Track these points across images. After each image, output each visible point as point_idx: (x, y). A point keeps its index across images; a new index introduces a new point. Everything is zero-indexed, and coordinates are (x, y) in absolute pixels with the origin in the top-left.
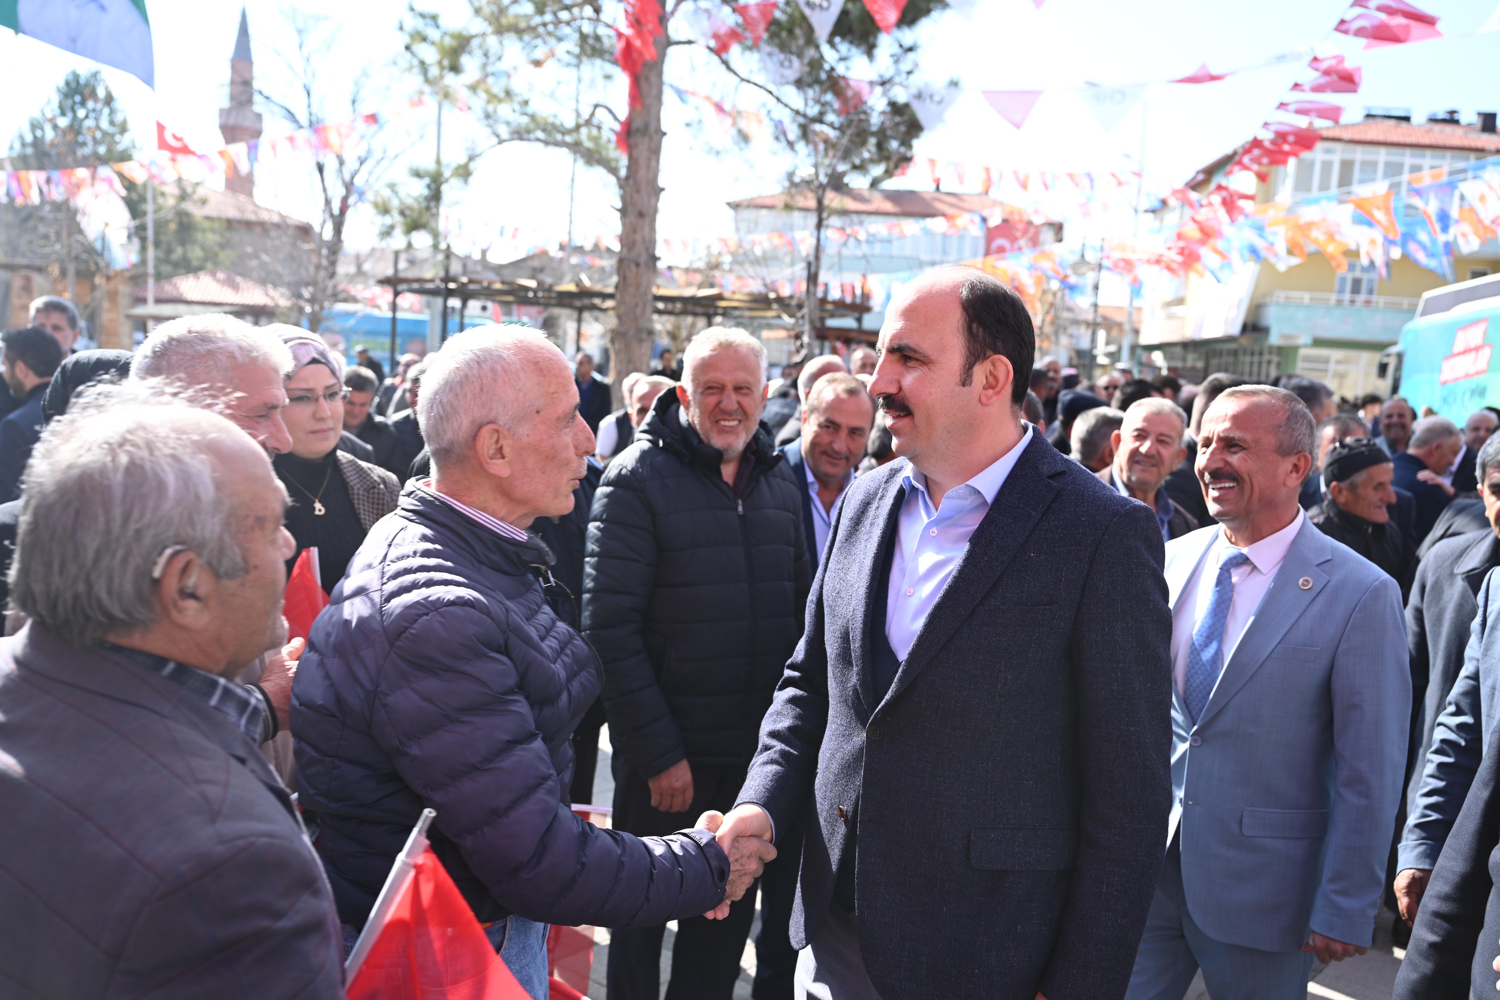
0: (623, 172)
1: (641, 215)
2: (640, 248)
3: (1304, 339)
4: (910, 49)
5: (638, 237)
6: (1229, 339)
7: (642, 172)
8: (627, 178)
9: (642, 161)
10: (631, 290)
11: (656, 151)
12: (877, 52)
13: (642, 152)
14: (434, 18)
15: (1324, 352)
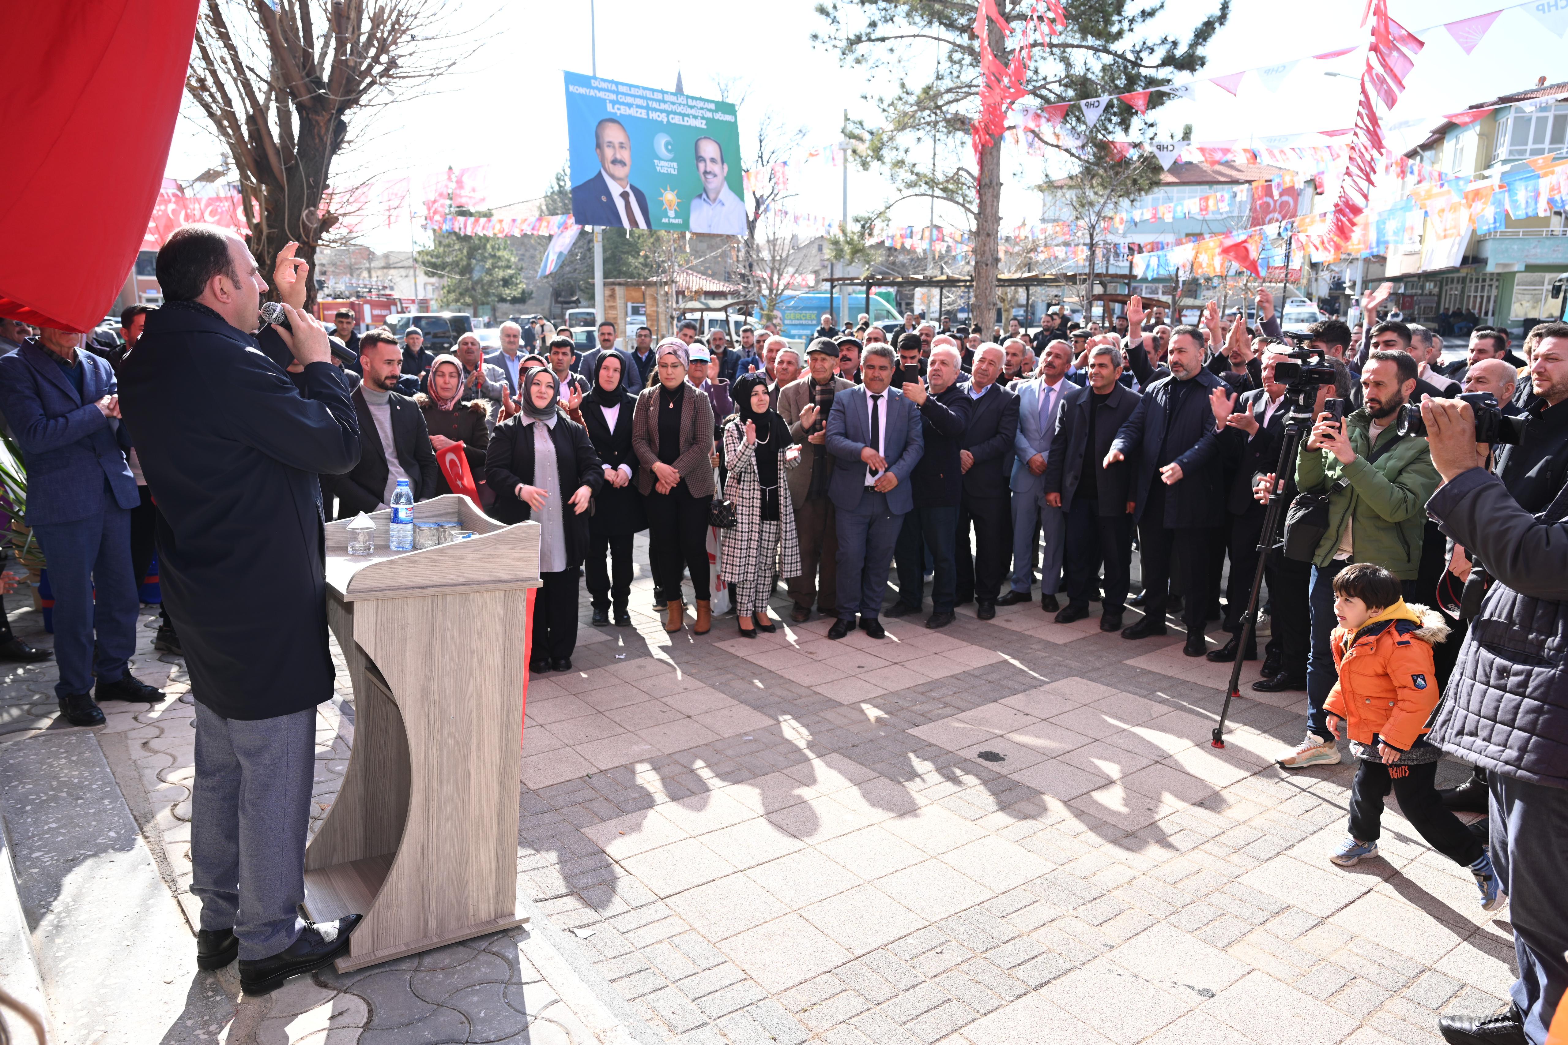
0: (976, 210)
1: (988, 235)
2: (988, 254)
3: (1518, 267)
4: (1152, 125)
5: (987, 248)
6: (1453, 270)
7: (989, 210)
8: (979, 214)
9: (989, 203)
10: (983, 280)
11: (997, 196)
12: (1131, 130)
13: (988, 197)
14: (861, 123)
15: (1537, 275)
